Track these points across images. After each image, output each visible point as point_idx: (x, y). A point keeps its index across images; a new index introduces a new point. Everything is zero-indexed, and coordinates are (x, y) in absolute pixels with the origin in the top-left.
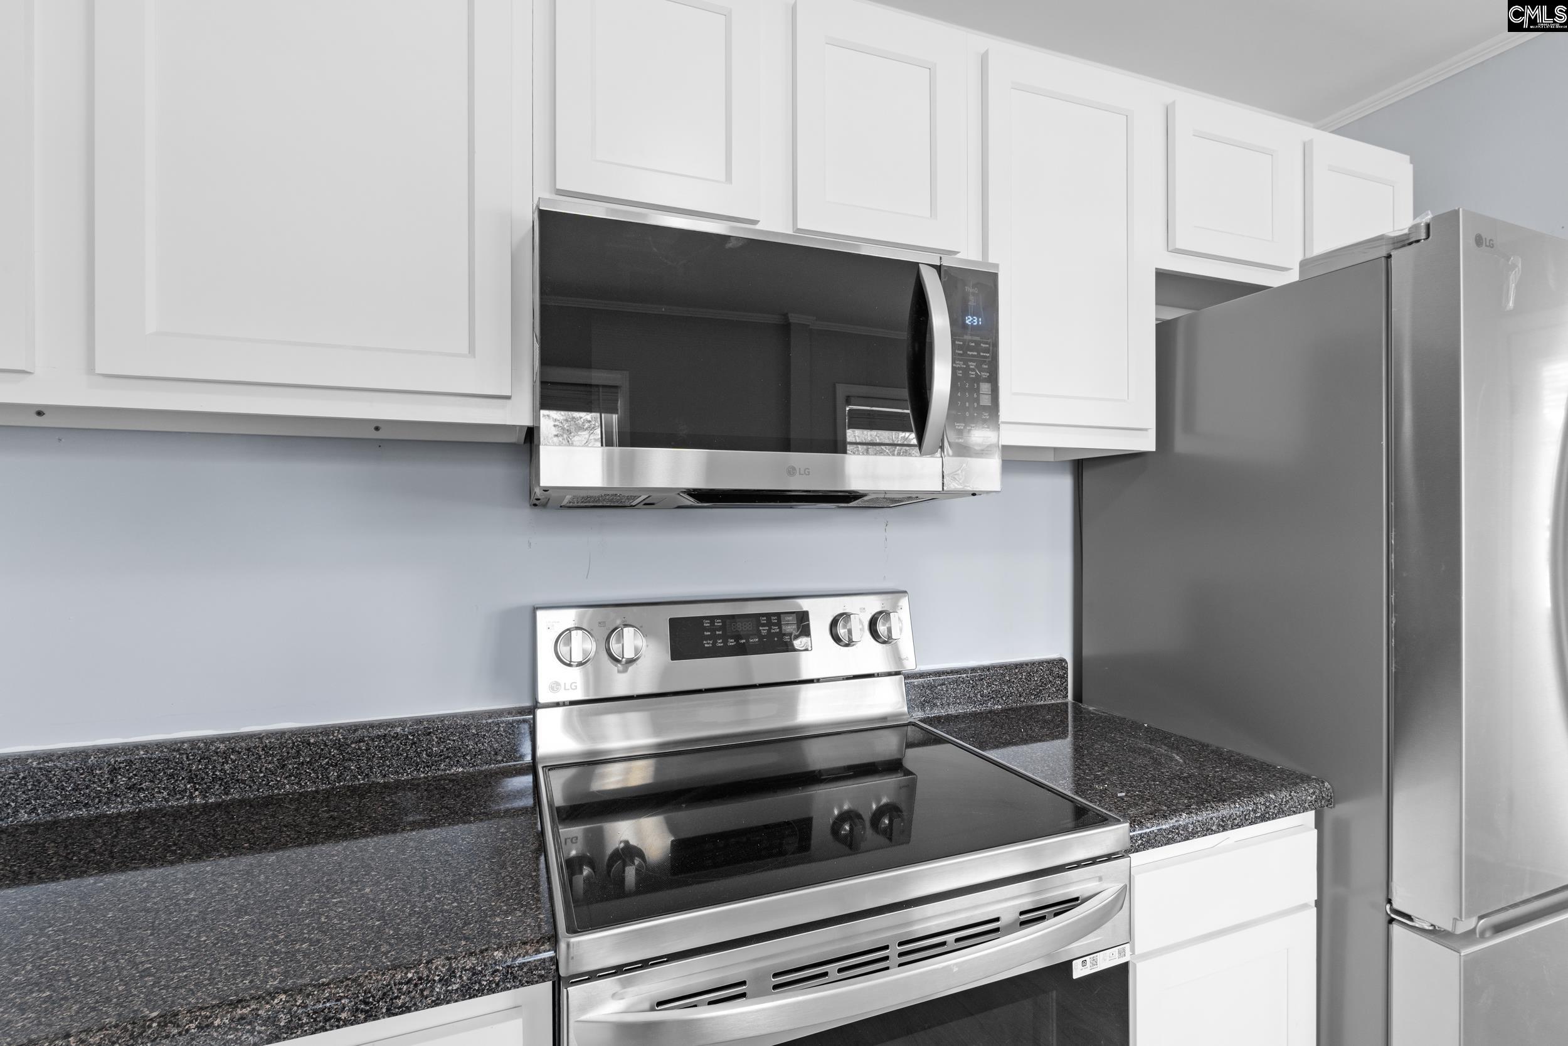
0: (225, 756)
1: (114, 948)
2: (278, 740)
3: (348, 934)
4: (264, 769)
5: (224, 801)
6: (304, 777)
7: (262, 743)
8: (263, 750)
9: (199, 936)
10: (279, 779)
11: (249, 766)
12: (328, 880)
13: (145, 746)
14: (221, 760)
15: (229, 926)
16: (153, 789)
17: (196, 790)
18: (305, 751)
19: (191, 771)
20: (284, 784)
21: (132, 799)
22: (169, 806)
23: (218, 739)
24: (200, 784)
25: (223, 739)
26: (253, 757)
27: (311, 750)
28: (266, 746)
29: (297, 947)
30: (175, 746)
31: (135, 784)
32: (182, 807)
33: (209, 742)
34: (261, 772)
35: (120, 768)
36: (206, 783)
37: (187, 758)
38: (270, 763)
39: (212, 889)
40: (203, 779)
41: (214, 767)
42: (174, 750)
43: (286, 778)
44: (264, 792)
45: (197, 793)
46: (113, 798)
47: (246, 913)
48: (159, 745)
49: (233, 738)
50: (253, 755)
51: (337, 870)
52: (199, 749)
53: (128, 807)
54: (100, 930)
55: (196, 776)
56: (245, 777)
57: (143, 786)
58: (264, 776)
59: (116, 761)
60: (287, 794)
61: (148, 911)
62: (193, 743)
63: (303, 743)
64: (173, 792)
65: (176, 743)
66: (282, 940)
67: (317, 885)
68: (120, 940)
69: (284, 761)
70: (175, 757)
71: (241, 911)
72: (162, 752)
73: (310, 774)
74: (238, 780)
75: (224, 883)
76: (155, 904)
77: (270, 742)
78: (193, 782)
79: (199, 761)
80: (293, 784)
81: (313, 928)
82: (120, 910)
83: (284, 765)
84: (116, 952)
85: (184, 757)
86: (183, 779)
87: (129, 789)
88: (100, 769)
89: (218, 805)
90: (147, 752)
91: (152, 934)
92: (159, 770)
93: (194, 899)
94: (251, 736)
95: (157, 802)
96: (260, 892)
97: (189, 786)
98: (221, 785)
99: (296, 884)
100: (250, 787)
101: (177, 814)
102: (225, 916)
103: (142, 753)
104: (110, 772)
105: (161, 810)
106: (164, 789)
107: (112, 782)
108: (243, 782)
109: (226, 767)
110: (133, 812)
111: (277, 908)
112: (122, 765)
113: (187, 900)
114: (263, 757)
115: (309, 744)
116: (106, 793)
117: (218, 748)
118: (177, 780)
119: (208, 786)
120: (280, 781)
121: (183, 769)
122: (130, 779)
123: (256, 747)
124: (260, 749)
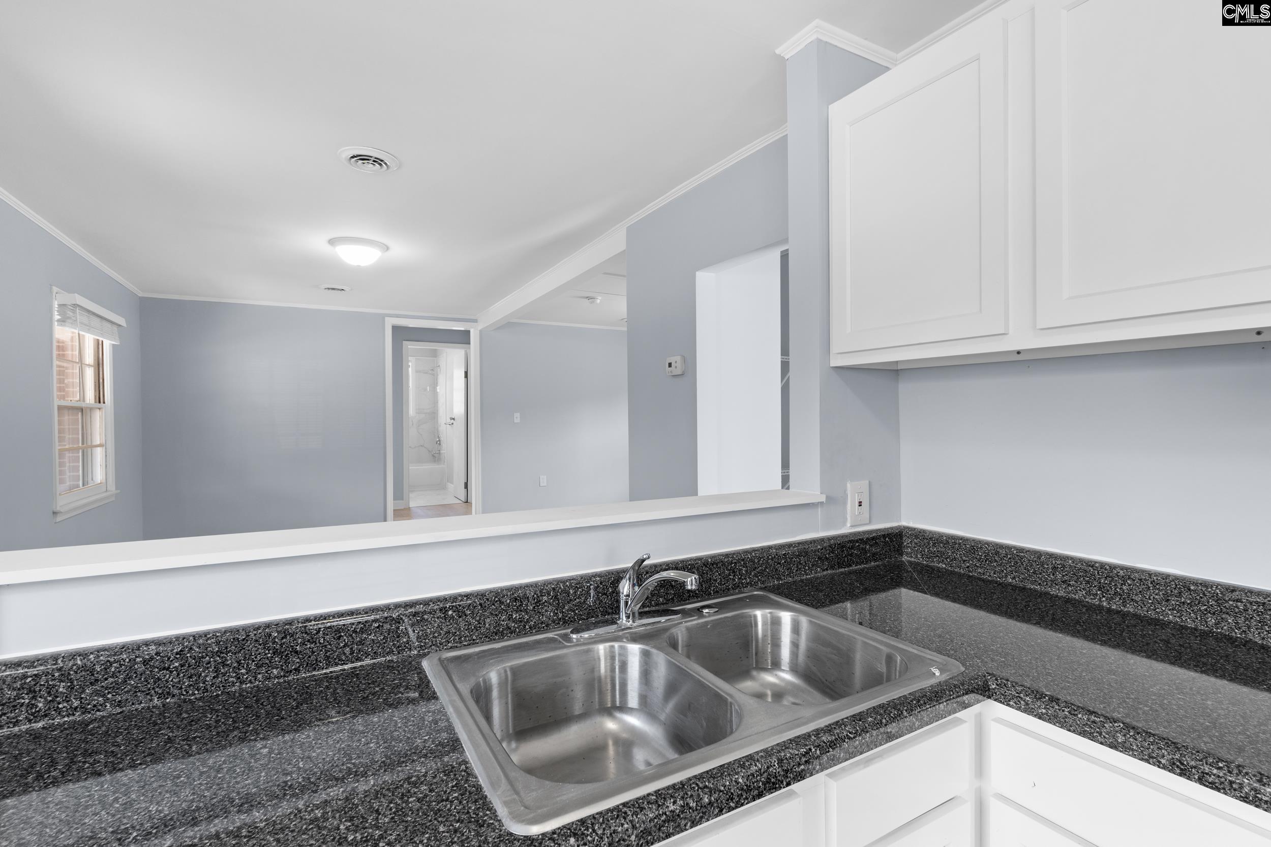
0: (1124, 580)
1: (1037, 656)
2: (1164, 579)
3: (1181, 718)
4: (1152, 597)
5: (1122, 611)
6: (1185, 614)
7: (1151, 578)
8: (1151, 583)
9: (1082, 671)
10: (1164, 609)
11: (1140, 592)
12: (1179, 683)
13: (1073, 559)
14: (1120, 581)
15: (1101, 676)
16: (1077, 587)
17: (1104, 597)
18: (1186, 594)
19: (1100, 583)
20: (1167, 614)
21: (1064, 589)
22: (1086, 602)
23: (1119, 567)
24: (1106, 594)
25: (1123, 568)
26: (1143, 587)
27: (1191, 594)
28: (1154, 581)
29: (1141, 706)
30: (1091, 564)
31: (1066, 581)
32: (1094, 605)
33: (1113, 567)
34: (1150, 599)
35: (1058, 567)
36: (1110, 594)
37: (1098, 573)
38: (1156, 594)
39: (1098, 653)
40: (1108, 591)
41: (1116, 585)
42: (1090, 566)
43: (1170, 610)
44: (1152, 614)
45: (1104, 599)
46: (1054, 585)
47: (1114, 674)
48: (1081, 561)
49: (1129, 569)
50: (1144, 585)
51: (1189, 681)
52: (1106, 570)
53: (1062, 593)
54: (1033, 645)
55: (1104, 587)
56: (1138, 598)
57: (1071, 583)
58: (1152, 603)
59: (1056, 563)
60: (1170, 622)
61: (1058, 648)
62: (1103, 565)
63: (1184, 587)
64: (1089, 593)
65: (1091, 562)
66: (1132, 698)
67: (1169, 682)
68: (1041, 654)
69: (1168, 596)
70: (1090, 570)
71: (1111, 672)
72: (1082, 564)
73: (1190, 613)
74: (1132, 600)
75: (1107, 654)
76: (1063, 646)
77: (1157, 579)
78: (1101, 591)
79: (1106, 578)
80: (1175, 616)
81: (1156, 703)
82: (1044, 641)
83: (1168, 600)
84: (1037, 658)
85: (1096, 572)
86: (1095, 586)
87: (1063, 582)
88: (1047, 565)
89: (1118, 612)
90: (1073, 562)
91: (1057, 659)
92: (1080, 576)
93: (1085, 654)
94: (1143, 571)
95: (1079, 596)
96: (1128, 668)
97: (1099, 592)
98: (1120, 599)
99: (1154, 675)
100: (1141, 607)
101: (1090, 608)
102: (1100, 670)
103: (1070, 562)
104: (1052, 569)
105: (1081, 602)
106: (1083, 589)
107: (1053, 575)
108: (1137, 602)
109: (1124, 587)
110: (1065, 597)
111: (1135, 681)
112: (1060, 566)
113: (1081, 652)
114: (1151, 588)
115: (1189, 589)
116: (1050, 581)
117: (1119, 572)
118: (1091, 586)
119: (1112, 597)
120: (1164, 611)
121: (1095, 580)
122: (1063, 576)
123: (1145, 580)
124: (1149, 582)
